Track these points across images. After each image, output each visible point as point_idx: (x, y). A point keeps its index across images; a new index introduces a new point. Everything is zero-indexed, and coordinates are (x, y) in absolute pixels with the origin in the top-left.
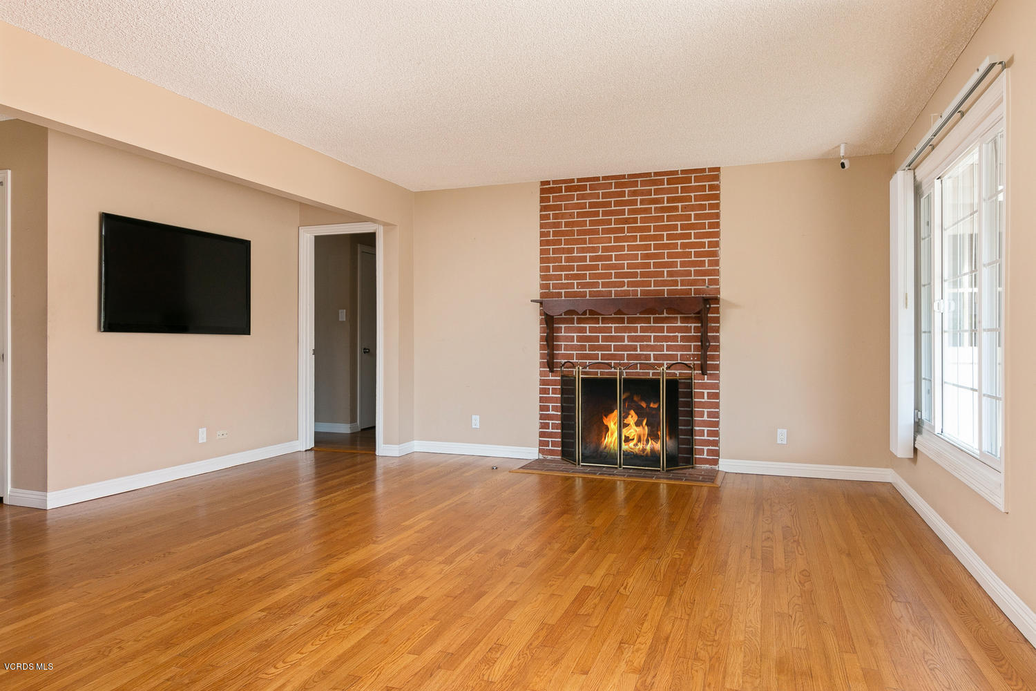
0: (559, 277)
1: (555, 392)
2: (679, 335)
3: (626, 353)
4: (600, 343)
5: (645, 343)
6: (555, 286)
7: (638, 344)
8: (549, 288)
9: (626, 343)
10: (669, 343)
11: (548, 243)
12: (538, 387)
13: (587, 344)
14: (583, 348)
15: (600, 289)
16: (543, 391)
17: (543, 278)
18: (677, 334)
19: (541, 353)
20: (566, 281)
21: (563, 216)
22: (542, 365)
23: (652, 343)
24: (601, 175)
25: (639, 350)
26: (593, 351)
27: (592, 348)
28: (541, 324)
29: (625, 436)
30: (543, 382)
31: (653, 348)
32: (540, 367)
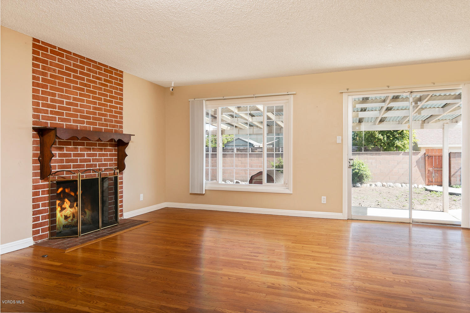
0: (46, 112)
1: (43, 193)
2: (109, 153)
3: (85, 163)
4: (72, 158)
5: (94, 158)
6: (44, 118)
7: (91, 158)
8: (39, 118)
9: (86, 157)
10: (105, 157)
11: (38, 85)
12: (31, 191)
13: (65, 158)
14: (62, 161)
15: (72, 124)
16: (35, 194)
17: (35, 110)
18: (108, 153)
19: (33, 166)
20: (51, 115)
21: (49, 69)
22: (34, 175)
23: (98, 158)
24: (73, 51)
25: (92, 161)
26: (68, 163)
27: (68, 161)
28: (33, 144)
29: (64, 216)
30: (35, 187)
31: (98, 160)
32: (33, 177)
